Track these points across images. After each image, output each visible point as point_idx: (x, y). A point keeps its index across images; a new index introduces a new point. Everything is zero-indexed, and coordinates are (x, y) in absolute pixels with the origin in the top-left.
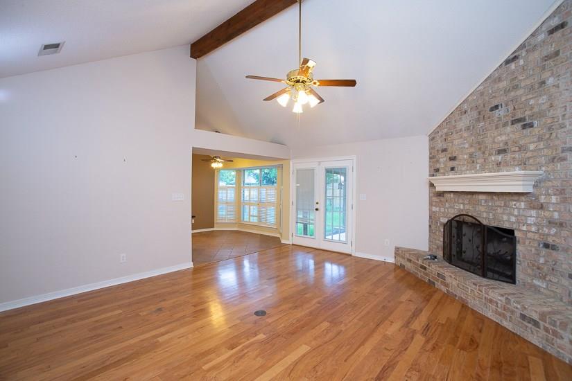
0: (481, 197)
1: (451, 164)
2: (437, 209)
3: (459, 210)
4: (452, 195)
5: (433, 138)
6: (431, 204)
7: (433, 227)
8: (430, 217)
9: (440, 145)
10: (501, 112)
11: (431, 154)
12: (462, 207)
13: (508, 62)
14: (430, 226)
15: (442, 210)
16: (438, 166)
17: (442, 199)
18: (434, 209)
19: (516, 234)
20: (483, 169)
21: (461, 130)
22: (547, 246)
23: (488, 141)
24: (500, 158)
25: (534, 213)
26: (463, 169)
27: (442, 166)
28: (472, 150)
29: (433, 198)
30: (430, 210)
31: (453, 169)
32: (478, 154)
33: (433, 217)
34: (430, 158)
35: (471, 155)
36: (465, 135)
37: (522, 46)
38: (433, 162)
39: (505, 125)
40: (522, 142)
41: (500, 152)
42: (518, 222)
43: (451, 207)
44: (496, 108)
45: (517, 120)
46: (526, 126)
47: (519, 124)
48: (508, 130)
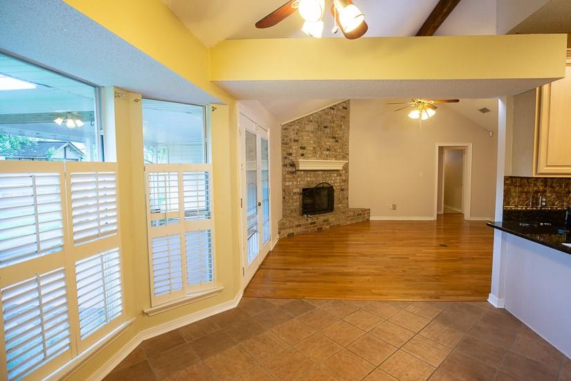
1: (301, 151)
2: (291, 183)
3: (308, 181)
4: (302, 172)
5: (285, 129)
6: (284, 180)
7: (286, 198)
8: (284, 191)
9: (293, 136)
10: (328, 130)
11: (283, 140)
12: (309, 179)
13: (331, 108)
14: (284, 198)
15: (295, 183)
16: (291, 151)
17: (295, 176)
18: (287, 184)
19: (334, 188)
20: (320, 157)
21: (308, 131)
22: (342, 190)
23: (323, 143)
24: (328, 153)
25: (338, 178)
26: (310, 156)
27: (294, 151)
28: (315, 146)
29: (286, 175)
30: (283, 185)
31: (302, 155)
32: (318, 148)
33: (285, 190)
34: (282, 144)
35: (314, 148)
36: (311, 135)
37: (335, 106)
38: (286, 147)
39: (330, 137)
40: (336, 148)
41: (328, 150)
42: (334, 183)
43: (302, 180)
44: (326, 127)
45: (335, 138)
46: (337, 141)
47: (334, 140)
48: (331, 140)
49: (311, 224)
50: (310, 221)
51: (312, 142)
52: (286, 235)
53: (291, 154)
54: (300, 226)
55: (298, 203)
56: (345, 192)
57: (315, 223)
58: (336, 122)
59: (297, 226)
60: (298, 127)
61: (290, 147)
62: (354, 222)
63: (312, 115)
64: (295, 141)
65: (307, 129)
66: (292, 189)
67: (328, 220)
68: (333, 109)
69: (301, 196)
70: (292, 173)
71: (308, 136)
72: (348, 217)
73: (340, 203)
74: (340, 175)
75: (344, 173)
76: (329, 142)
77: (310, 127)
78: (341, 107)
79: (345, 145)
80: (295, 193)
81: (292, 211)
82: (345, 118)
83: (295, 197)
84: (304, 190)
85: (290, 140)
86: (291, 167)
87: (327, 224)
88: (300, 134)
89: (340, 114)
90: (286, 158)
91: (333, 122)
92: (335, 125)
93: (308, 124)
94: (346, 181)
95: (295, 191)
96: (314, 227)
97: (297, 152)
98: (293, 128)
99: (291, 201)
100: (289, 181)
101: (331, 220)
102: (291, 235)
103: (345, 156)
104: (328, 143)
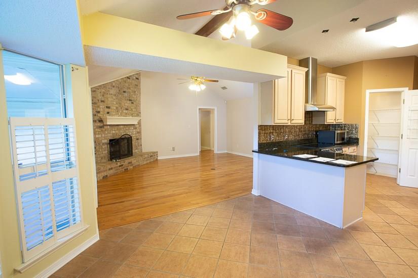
0: (122, 127)
1: (107, 110)
2: (100, 136)
3: (113, 134)
4: (109, 127)
6: (95, 133)
7: (97, 148)
8: (95, 142)
9: (100, 97)
10: (126, 94)
11: (92, 100)
12: (114, 132)
13: (127, 77)
14: (95, 148)
15: (103, 135)
16: (99, 110)
17: (103, 129)
18: (97, 136)
19: (132, 138)
20: (121, 115)
21: (112, 94)
22: (137, 139)
23: (123, 104)
24: (126, 111)
25: (135, 130)
26: (114, 113)
27: (102, 110)
28: (117, 106)
29: (96, 130)
30: (94, 137)
31: (108, 113)
32: (119, 108)
33: (97, 142)
34: (92, 103)
35: (117, 108)
36: (114, 97)
37: (130, 76)
38: (95, 107)
39: (127, 100)
40: (132, 108)
41: (127, 109)
42: (132, 134)
43: (108, 133)
44: (125, 92)
45: (130, 100)
46: (132, 103)
47: (131, 102)
48: (128, 102)
49: (120, 166)
50: (119, 164)
51: (115, 103)
52: (101, 178)
53: (99, 112)
54: (112, 168)
55: (107, 151)
56: (139, 141)
57: (122, 165)
58: (131, 89)
59: (110, 169)
60: (104, 90)
61: (98, 107)
62: (148, 162)
63: (114, 81)
64: (102, 101)
65: (111, 93)
66: (101, 140)
67: (131, 163)
68: (129, 78)
69: (109, 145)
70: (101, 127)
71: (112, 98)
72: (145, 158)
73: (137, 149)
74: (136, 128)
75: (137, 127)
76: (128, 104)
77: (113, 91)
78: (134, 78)
79: (138, 106)
80: (103, 144)
81: (102, 158)
82: (137, 86)
83: (104, 147)
84: (110, 140)
85: (98, 100)
86: (99, 122)
87: (131, 166)
88: (106, 96)
89: (135, 82)
90: (95, 115)
91: (130, 88)
92: (130, 91)
93: (112, 89)
94: (139, 133)
95: (103, 141)
96: (122, 168)
97: (104, 111)
98: (99, 91)
99: (100, 150)
100: (99, 134)
101: (133, 162)
102: (105, 177)
103: (138, 114)
104: (126, 104)
